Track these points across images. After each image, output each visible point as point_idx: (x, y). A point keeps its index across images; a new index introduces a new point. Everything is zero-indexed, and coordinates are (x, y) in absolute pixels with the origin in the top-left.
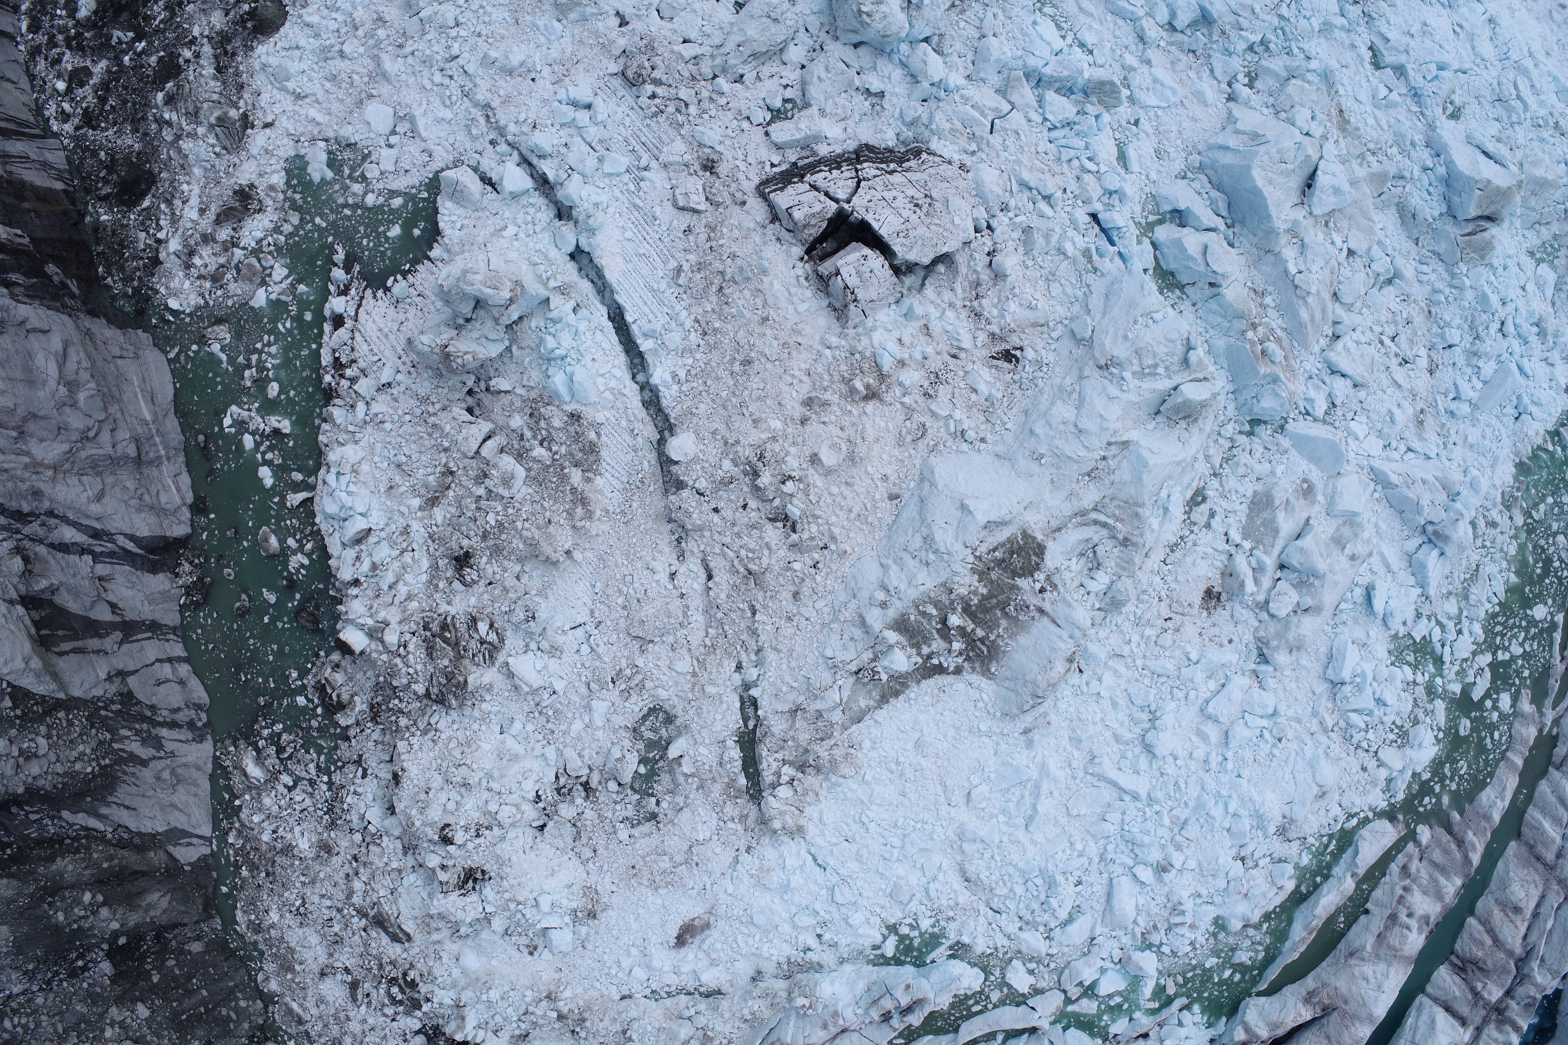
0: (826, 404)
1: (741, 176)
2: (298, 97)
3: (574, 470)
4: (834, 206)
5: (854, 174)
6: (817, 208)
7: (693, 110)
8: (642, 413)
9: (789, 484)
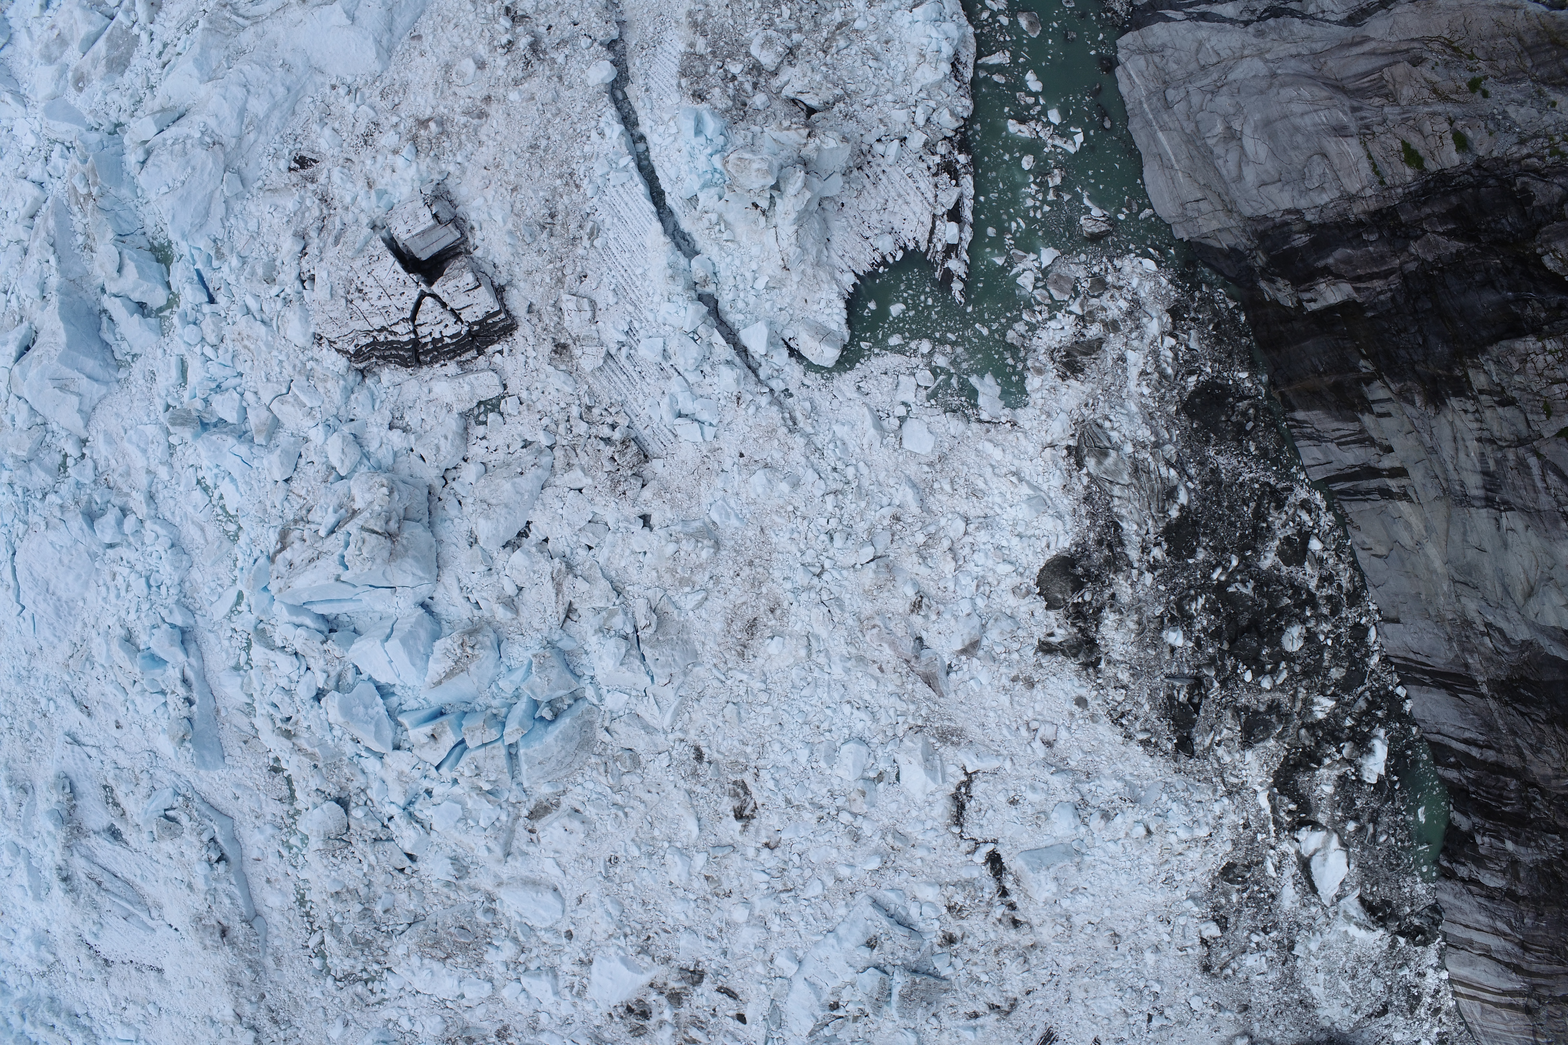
0: (465, 113)
1: (531, 340)
2: (1014, 474)
3: (703, 52)
4: (436, 288)
5: (419, 330)
6: (450, 285)
7: (575, 411)
8: (637, 105)
9: (504, 41)
